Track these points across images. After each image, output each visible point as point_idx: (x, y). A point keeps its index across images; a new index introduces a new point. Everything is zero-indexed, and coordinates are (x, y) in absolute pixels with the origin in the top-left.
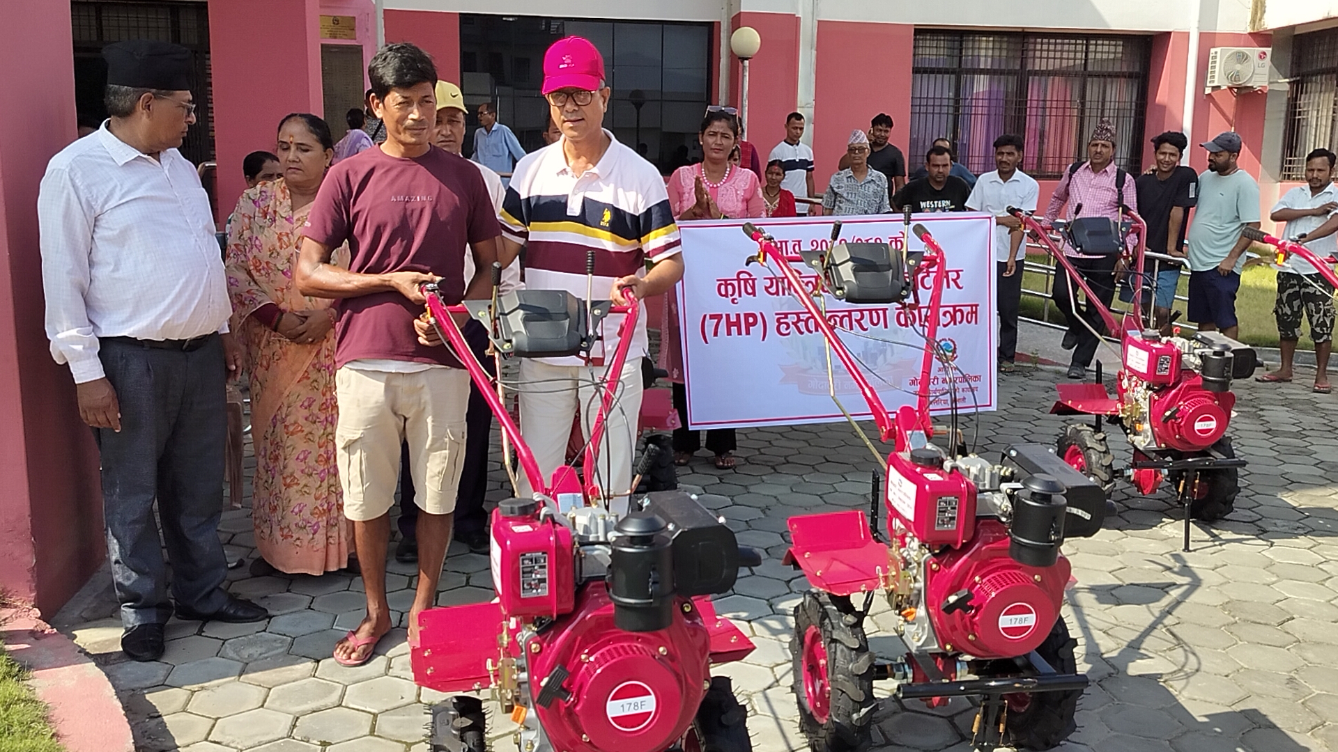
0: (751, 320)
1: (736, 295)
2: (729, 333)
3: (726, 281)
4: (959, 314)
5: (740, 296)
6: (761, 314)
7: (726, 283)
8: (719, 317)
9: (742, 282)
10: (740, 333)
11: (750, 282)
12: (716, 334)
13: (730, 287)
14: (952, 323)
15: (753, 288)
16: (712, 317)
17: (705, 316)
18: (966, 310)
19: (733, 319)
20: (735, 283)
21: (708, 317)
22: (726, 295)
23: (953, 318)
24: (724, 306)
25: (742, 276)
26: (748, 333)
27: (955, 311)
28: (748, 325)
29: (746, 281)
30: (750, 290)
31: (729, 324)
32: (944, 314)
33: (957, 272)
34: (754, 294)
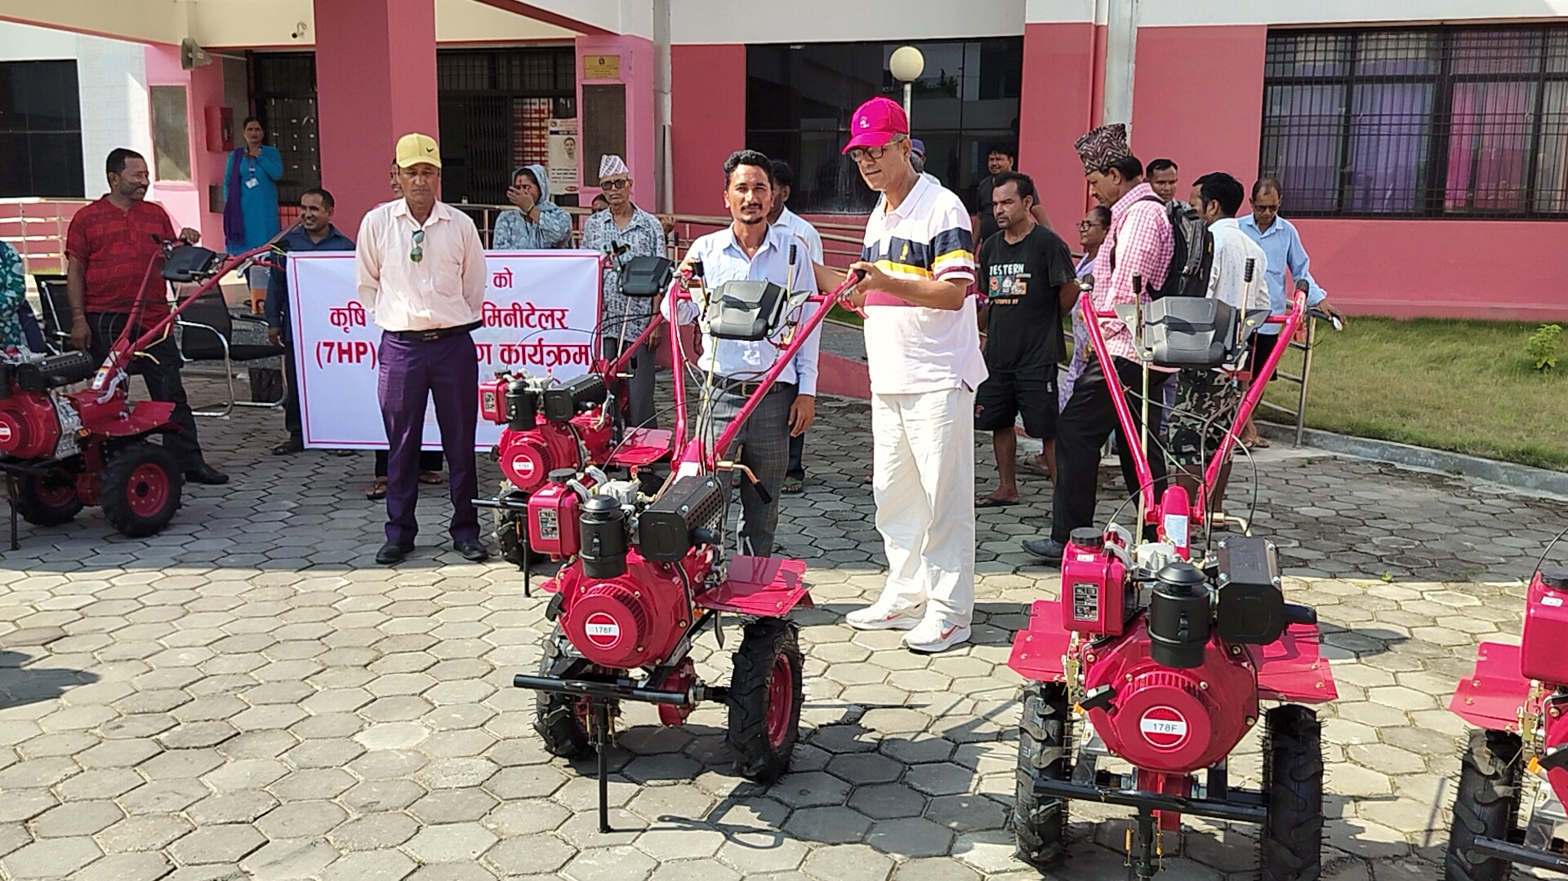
0: (361, 349)
1: (348, 325)
2: (341, 360)
3: (338, 310)
4: (564, 355)
5: (351, 325)
6: (371, 343)
7: (339, 312)
8: (331, 345)
9: (353, 312)
10: (350, 361)
11: (360, 312)
12: (329, 361)
13: (342, 317)
14: (557, 363)
15: (363, 318)
16: (326, 344)
17: (319, 344)
18: (573, 351)
19: (345, 347)
20: (347, 313)
21: (322, 345)
22: (339, 324)
23: (558, 358)
24: (337, 335)
25: (354, 306)
26: (358, 361)
27: (560, 352)
28: (359, 354)
29: (356, 311)
30: (360, 320)
31: (341, 352)
32: (548, 354)
33: (563, 311)
34: (364, 324)
